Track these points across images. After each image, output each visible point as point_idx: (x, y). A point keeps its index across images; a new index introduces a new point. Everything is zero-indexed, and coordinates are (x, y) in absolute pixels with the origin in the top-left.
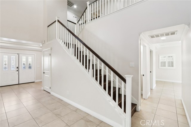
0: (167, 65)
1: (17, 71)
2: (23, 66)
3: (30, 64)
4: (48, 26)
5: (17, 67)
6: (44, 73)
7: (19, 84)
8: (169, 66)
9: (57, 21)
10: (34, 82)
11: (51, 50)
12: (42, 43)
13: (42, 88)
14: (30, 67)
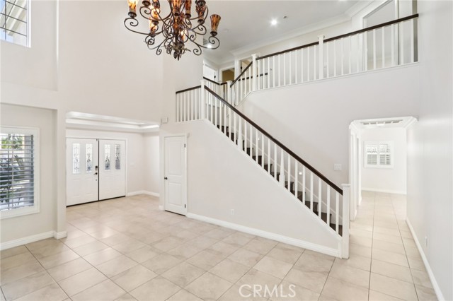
0: (378, 160)
1: (96, 174)
4: (177, 93)
5: (96, 167)
6: (166, 178)
7: (99, 201)
8: (382, 163)
9: (203, 87)
10: (124, 196)
11: (188, 137)
13: (161, 208)
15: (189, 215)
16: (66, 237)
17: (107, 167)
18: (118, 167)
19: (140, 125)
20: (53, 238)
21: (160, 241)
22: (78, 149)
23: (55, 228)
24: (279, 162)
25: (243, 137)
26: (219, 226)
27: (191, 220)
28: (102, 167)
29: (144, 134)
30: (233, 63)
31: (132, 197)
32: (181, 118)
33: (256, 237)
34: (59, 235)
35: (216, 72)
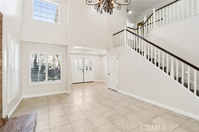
4: (113, 35)
5: (83, 69)
7: (84, 82)
9: (125, 30)
10: (93, 82)
11: (118, 55)
13: (107, 87)
15: (119, 91)
16: (70, 94)
17: (87, 69)
18: (91, 69)
19: (99, 52)
20: (66, 93)
21: (104, 100)
22: (76, 62)
23: (67, 90)
24: (170, 65)
25: (147, 53)
26: (133, 98)
27: (120, 93)
28: (85, 69)
29: (101, 56)
30: (143, 18)
31: (96, 82)
32: (115, 46)
33: (155, 106)
34: (68, 92)
35: (134, 25)
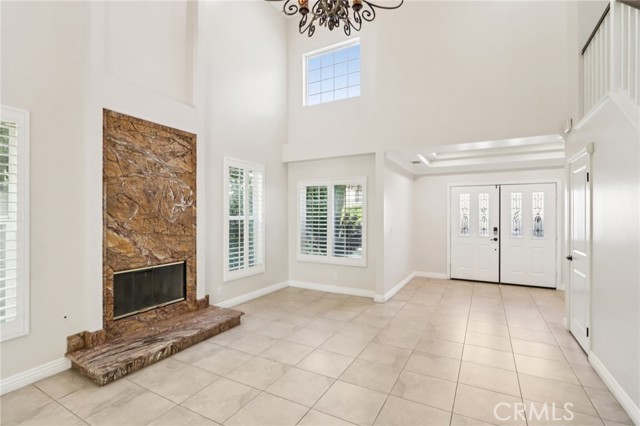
1: (496, 239)
2: (513, 225)
3: (538, 220)
5: (495, 229)
6: (570, 258)
7: (499, 283)
9: (612, 3)
10: (554, 289)
11: (592, 154)
12: (563, 130)
13: (565, 323)
14: (538, 231)
15: (592, 355)
16: (382, 303)
17: (517, 230)
18: (540, 232)
20: (373, 299)
22: (465, 201)
28: (506, 231)
